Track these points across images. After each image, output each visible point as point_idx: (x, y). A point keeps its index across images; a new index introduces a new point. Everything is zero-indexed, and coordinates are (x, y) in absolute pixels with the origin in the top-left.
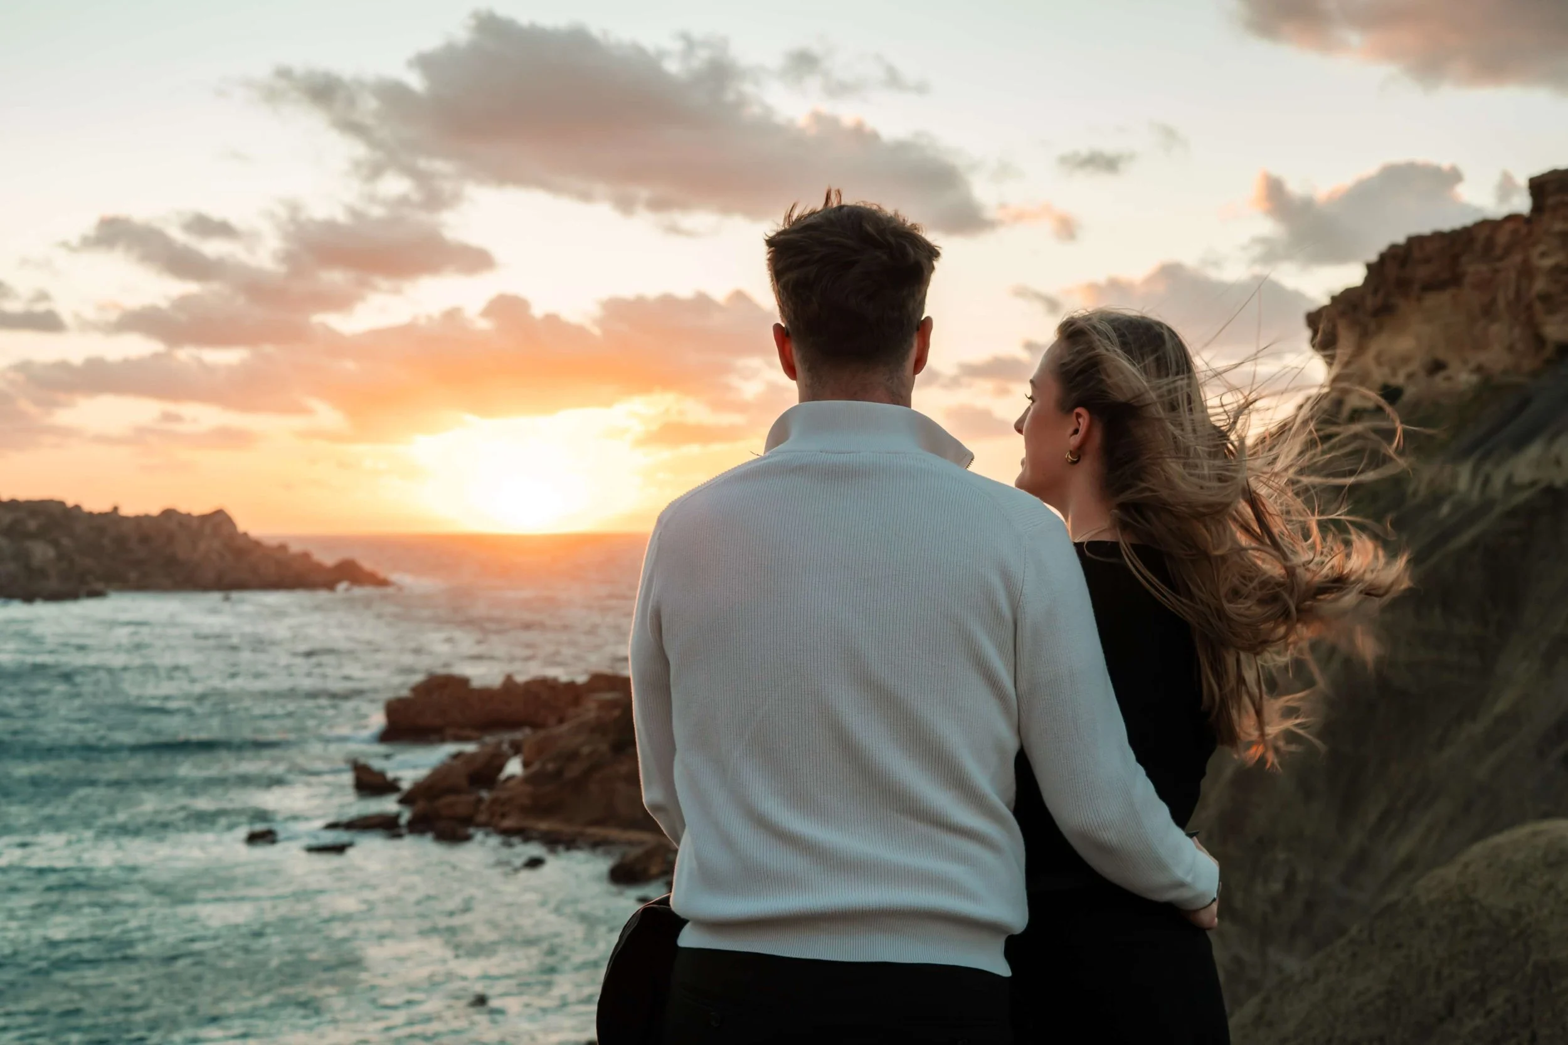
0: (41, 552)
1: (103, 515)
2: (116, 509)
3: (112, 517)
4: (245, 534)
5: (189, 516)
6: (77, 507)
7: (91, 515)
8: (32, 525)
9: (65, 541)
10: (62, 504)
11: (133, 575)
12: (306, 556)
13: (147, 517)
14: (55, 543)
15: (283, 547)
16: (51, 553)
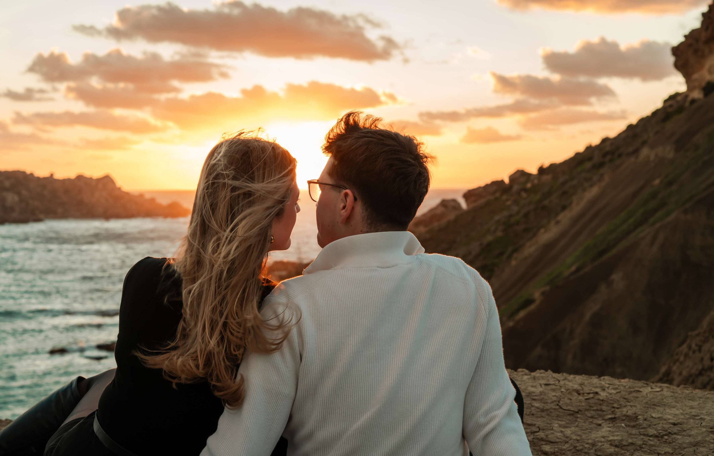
0: (11, 198)
1: (45, 179)
2: (52, 175)
3: (50, 180)
4: (120, 189)
5: (91, 179)
6: (32, 174)
7: (38, 178)
8: (7, 184)
9: (24, 192)
10: (24, 173)
11: (60, 210)
12: (153, 200)
13: (69, 180)
14: (19, 194)
15: (141, 195)
16: (16, 198)
